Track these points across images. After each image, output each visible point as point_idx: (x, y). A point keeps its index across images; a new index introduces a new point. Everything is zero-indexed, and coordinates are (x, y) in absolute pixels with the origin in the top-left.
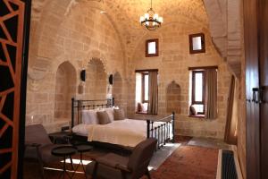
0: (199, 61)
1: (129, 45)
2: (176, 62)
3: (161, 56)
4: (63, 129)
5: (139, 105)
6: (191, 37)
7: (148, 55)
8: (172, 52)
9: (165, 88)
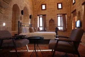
0: (60, 12)
1: (36, 5)
2: (53, 12)
3: (47, 10)
4: (15, 35)
5: (39, 28)
6: (58, 4)
7: (42, 10)
8: (51, 9)
9: (49, 21)
